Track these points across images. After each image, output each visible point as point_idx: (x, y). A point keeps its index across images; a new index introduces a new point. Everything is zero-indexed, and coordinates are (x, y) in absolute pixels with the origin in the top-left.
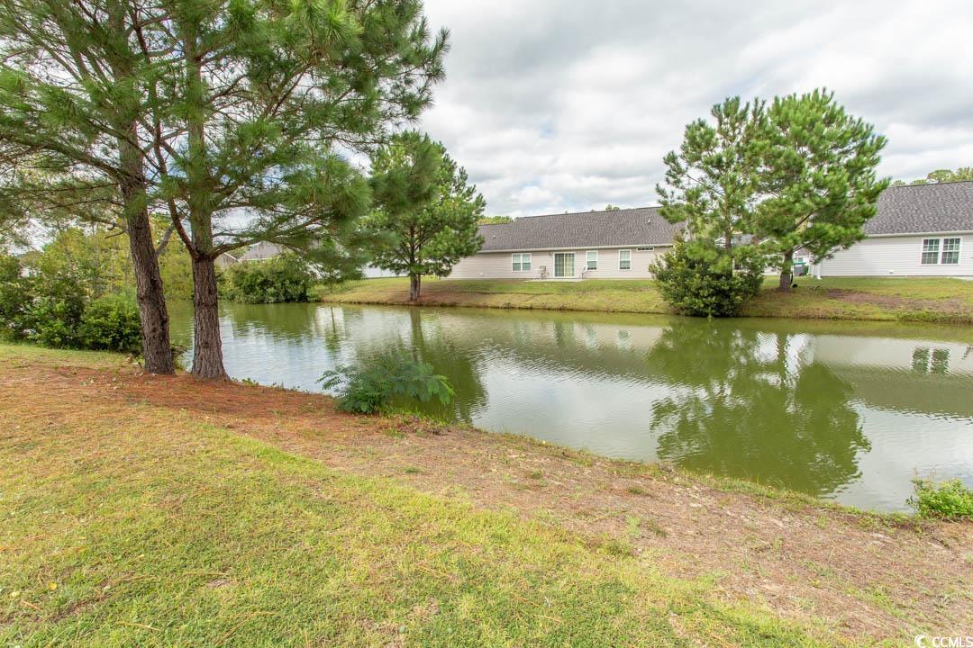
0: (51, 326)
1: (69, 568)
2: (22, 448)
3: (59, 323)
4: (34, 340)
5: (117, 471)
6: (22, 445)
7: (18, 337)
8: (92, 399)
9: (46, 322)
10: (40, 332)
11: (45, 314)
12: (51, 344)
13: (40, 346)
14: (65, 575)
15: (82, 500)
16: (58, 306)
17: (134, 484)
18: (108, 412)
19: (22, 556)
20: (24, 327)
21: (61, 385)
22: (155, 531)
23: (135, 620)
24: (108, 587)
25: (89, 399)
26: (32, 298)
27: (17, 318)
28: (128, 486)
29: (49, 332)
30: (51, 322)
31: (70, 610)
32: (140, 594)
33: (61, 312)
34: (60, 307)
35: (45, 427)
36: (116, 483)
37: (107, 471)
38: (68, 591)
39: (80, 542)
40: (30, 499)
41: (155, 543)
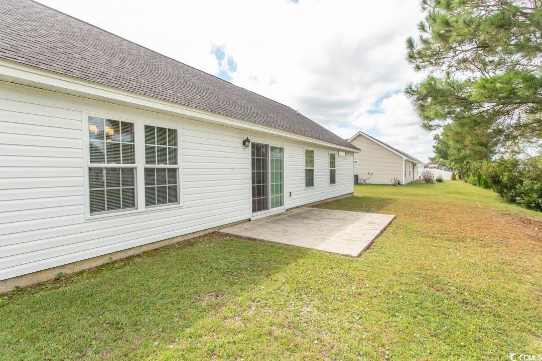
0: (530, 197)
1: (474, 292)
2: (484, 246)
3: (535, 195)
4: (520, 203)
5: (519, 269)
6: (485, 245)
7: (512, 201)
8: (531, 237)
9: (528, 194)
10: (523, 199)
11: (528, 190)
12: (529, 207)
13: (522, 207)
14: (471, 293)
15: (494, 273)
16: (536, 186)
17: (522, 278)
18: (535, 245)
19: (462, 279)
20: (515, 196)
21: (519, 226)
22: (519, 301)
23: (487, 321)
24: (484, 306)
25: (528, 236)
26: (523, 181)
27: (513, 191)
28: (519, 278)
29: (529, 200)
30: (531, 195)
31: (467, 303)
32: (495, 315)
33: (537, 190)
34: (537, 187)
35: (498, 241)
36: (515, 275)
37: (513, 267)
38: (469, 298)
39: (484, 286)
40: (475, 264)
41: (515, 304)
